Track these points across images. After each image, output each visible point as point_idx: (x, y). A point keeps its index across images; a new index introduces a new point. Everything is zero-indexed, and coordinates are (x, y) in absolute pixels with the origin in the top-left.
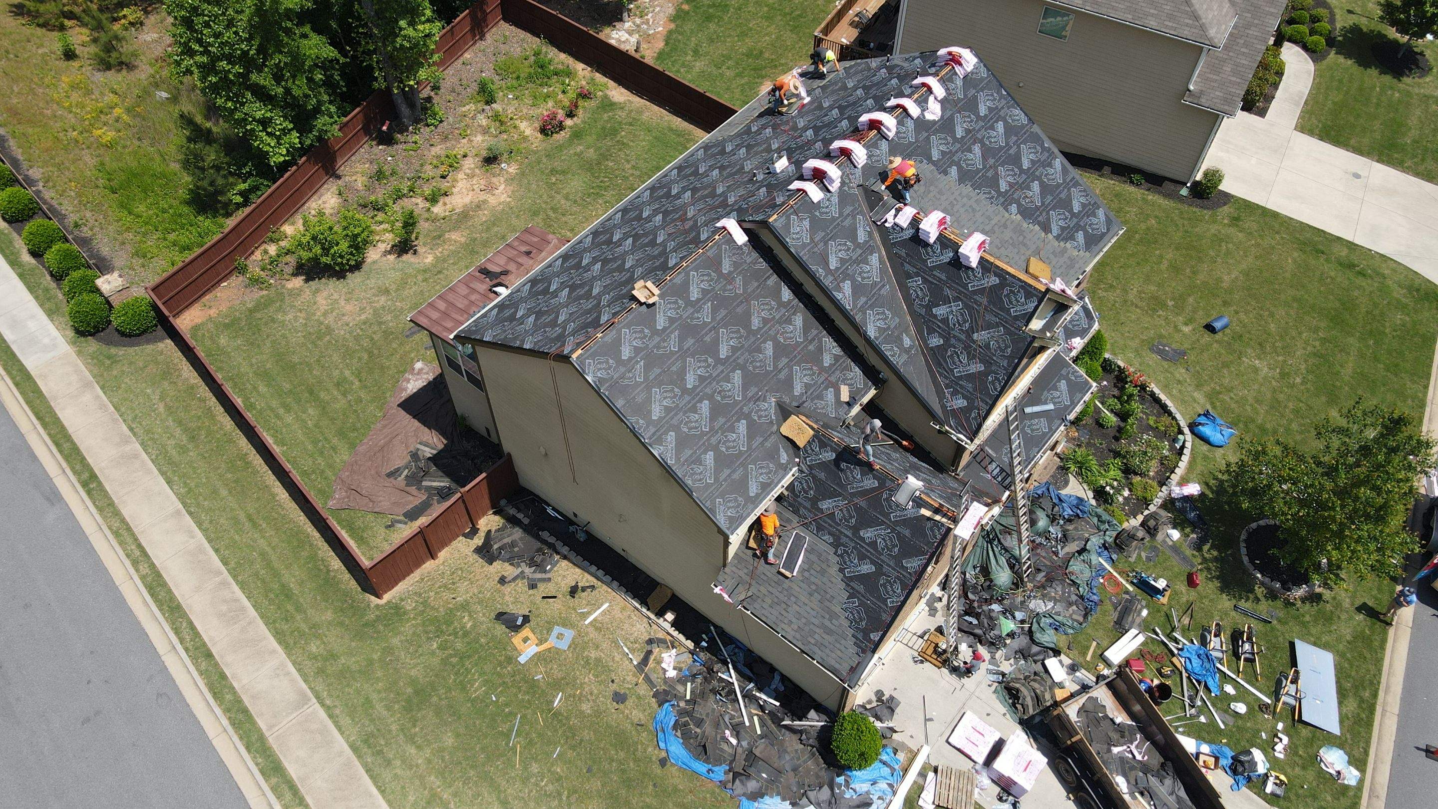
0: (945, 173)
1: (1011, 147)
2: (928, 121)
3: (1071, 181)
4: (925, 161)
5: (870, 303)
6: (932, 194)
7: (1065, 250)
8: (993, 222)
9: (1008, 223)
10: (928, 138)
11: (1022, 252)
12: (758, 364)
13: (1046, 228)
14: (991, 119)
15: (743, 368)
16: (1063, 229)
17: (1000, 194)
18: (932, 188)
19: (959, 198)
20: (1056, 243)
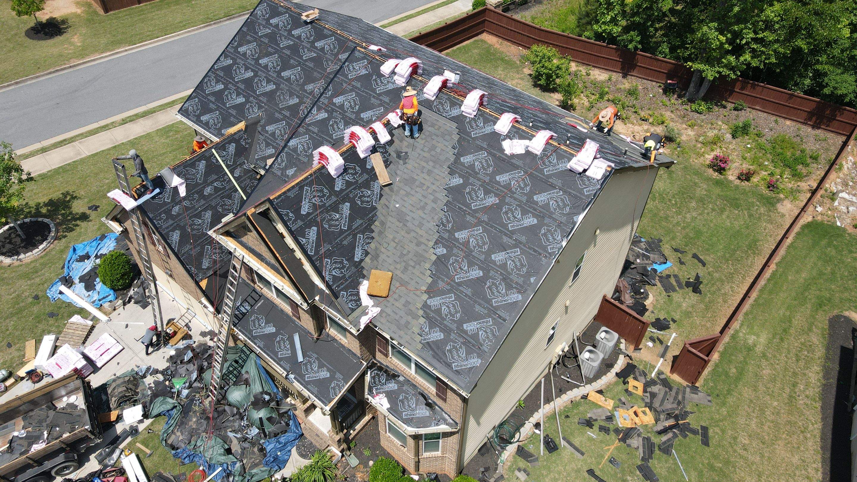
0: (452, 173)
1: (511, 238)
2: (501, 145)
3: (500, 317)
4: (456, 151)
5: (315, 135)
6: (425, 164)
7: (415, 317)
8: (418, 230)
9: (423, 247)
10: (482, 149)
11: (398, 266)
12: (282, 97)
13: (431, 291)
14: (535, 210)
15: (277, 89)
16: (438, 311)
17: (451, 232)
18: (431, 163)
19: (430, 191)
20: (419, 305)
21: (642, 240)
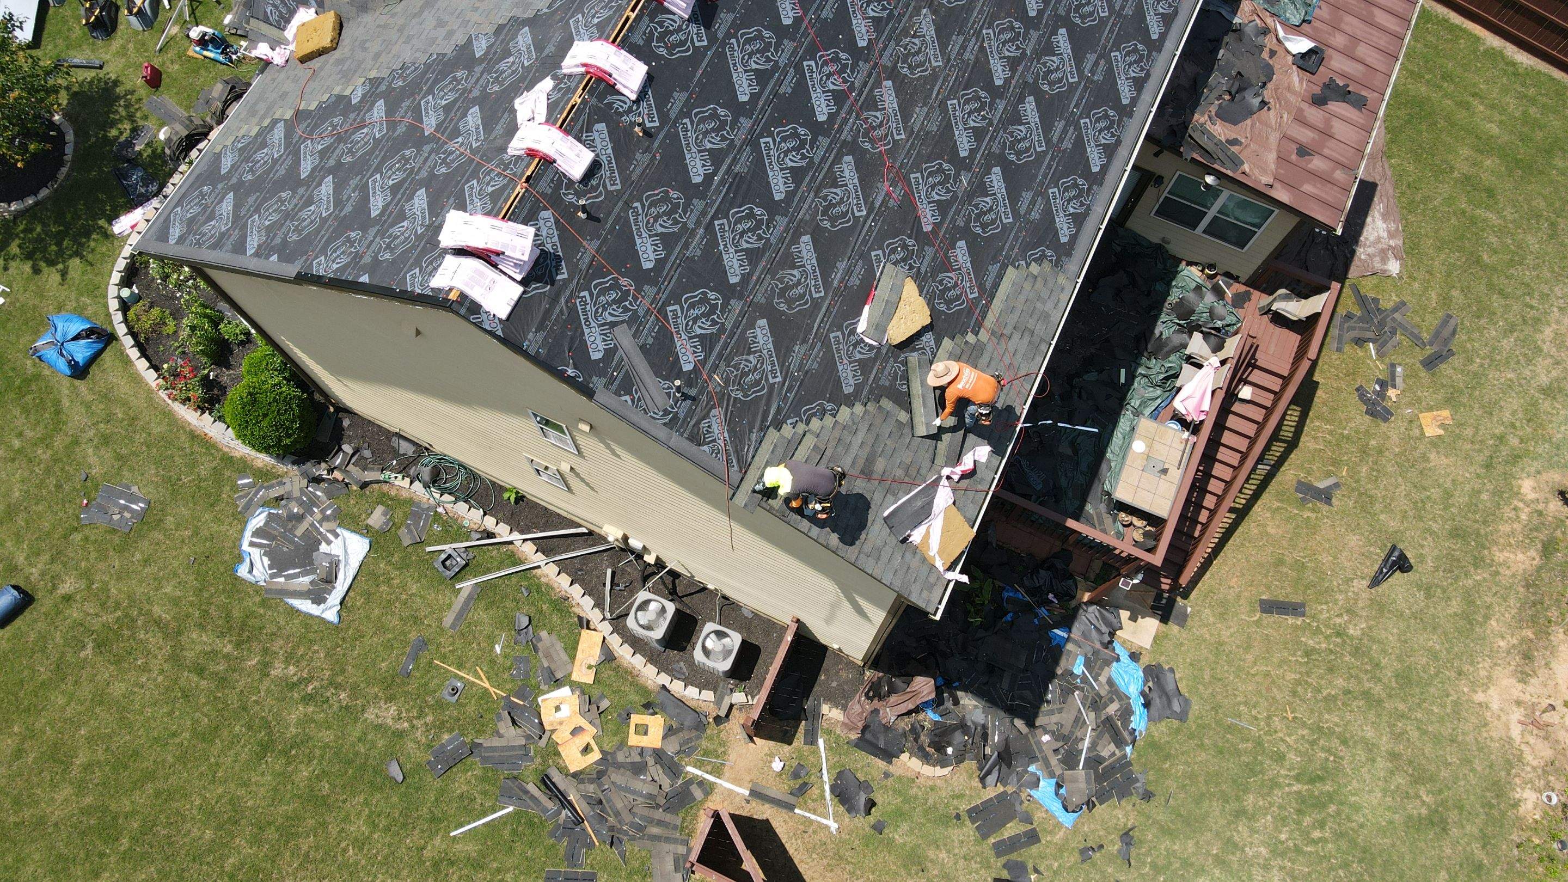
21: (1128, 749)
